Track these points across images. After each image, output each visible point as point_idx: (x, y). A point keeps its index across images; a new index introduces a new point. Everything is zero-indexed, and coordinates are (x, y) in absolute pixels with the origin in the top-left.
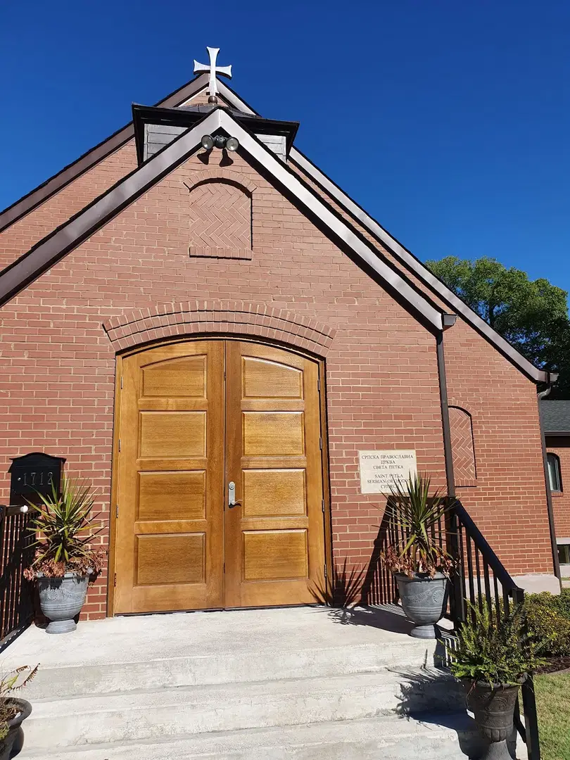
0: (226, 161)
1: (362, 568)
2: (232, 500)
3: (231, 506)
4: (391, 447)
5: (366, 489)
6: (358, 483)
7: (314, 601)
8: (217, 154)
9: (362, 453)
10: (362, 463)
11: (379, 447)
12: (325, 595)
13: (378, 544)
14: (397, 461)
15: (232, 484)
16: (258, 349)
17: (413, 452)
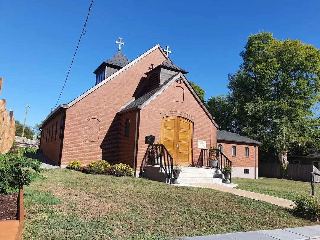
0: (181, 83)
1: (197, 161)
2: (178, 147)
3: (177, 148)
4: (203, 140)
5: (199, 147)
6: (197, 146)
7: (189, 166)
8: (179, 82)
9: (198, 141)
10: (198, 142)
11: (201, 140)
12: (191, 165)
13: (199, 157)
14: (204, 143)
15: (178, 144)
16: (183, 120)
17: (206, 141)
